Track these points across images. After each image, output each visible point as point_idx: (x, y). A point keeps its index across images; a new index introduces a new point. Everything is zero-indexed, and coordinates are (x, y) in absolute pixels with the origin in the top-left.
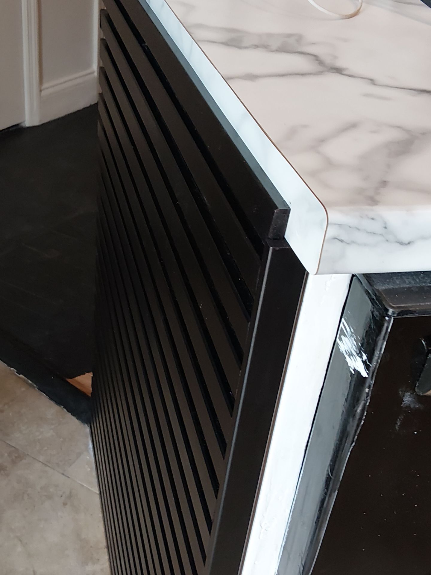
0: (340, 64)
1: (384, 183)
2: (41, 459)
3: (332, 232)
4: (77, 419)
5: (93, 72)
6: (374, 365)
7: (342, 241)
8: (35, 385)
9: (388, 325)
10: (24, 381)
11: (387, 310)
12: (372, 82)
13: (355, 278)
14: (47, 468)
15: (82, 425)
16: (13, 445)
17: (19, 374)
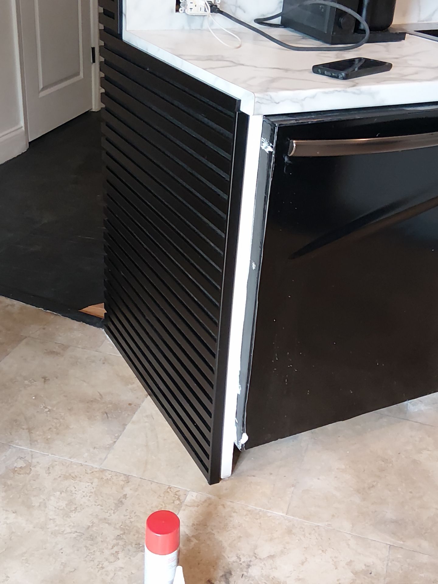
0: (241, 63)
1: (268, 88)
2: (80, 346)
3: (257, 100)
4: (94, 326)
5: (22, 127)
6: (274, 146)
7: (259, 103)
8: (59, 314)
9: (276, 130)
10: (51, 313)
11: (275, 125)
12: (256, 67)
13: (264, 122)
14: (85, 350)
15: (98, 329)
16: (59, 342)
17: (46, 310)
